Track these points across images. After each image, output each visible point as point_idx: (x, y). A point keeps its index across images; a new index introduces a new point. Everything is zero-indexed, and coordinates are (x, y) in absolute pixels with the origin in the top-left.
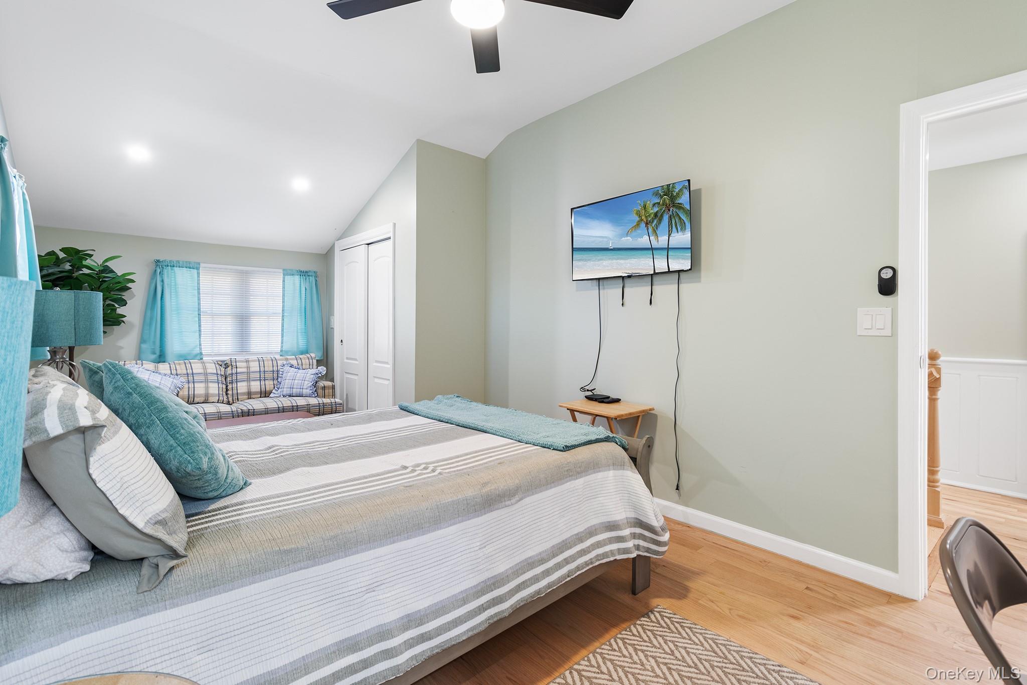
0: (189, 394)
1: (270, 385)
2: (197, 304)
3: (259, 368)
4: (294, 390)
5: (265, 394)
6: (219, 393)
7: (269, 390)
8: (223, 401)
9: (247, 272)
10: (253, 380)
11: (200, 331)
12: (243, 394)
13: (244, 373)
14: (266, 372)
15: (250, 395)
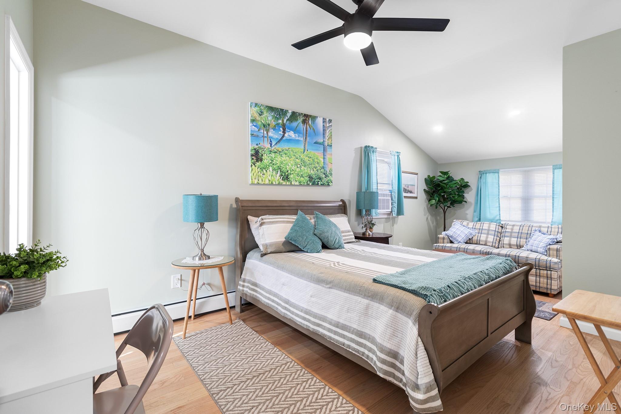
0: (477, 239)
1: (523, 242)
2: (498, 192)
3: (518, 230)
4: (533, 247)
5: (519, 247)
6: (493, 241)
7: (522, 245)
8: (495, 246)
9: (529, 171)
10: (513, 237)
11: (499, 207)
12: (506, 244)
13: (509, 232)
14: (523, 233)
15: (510, 246)
